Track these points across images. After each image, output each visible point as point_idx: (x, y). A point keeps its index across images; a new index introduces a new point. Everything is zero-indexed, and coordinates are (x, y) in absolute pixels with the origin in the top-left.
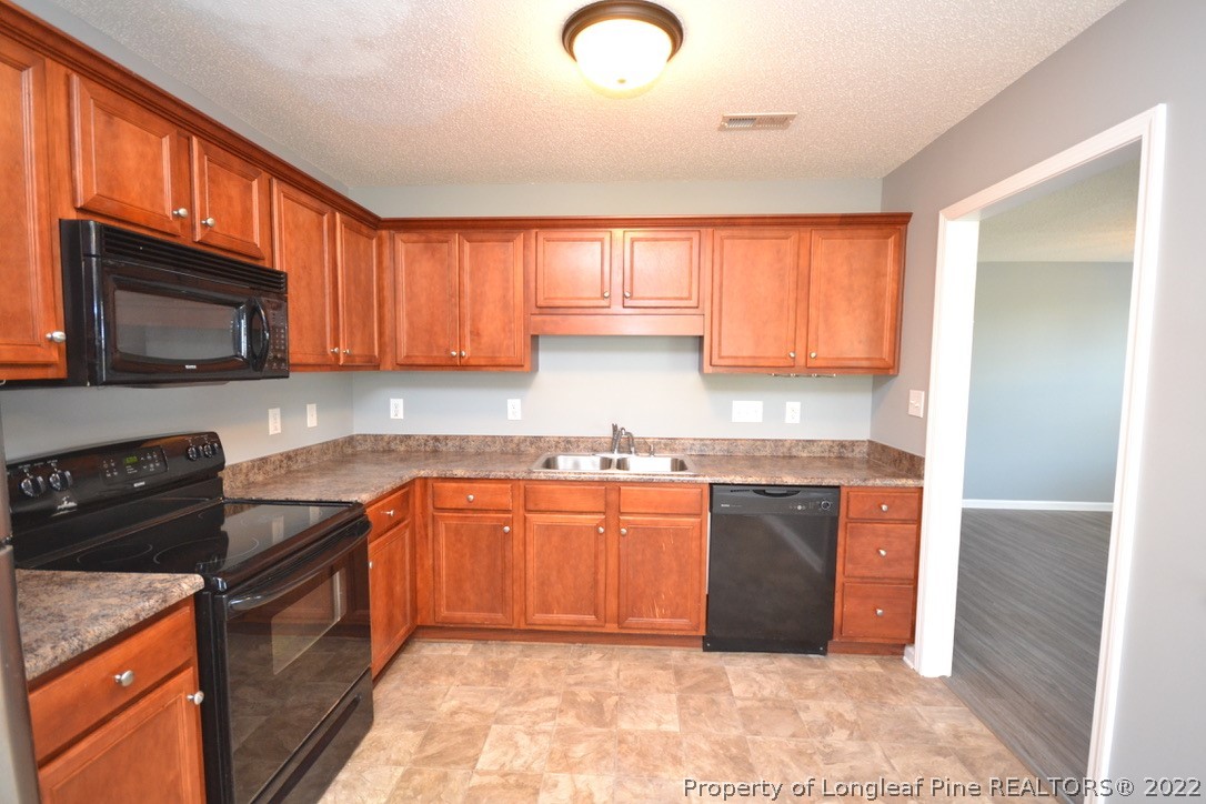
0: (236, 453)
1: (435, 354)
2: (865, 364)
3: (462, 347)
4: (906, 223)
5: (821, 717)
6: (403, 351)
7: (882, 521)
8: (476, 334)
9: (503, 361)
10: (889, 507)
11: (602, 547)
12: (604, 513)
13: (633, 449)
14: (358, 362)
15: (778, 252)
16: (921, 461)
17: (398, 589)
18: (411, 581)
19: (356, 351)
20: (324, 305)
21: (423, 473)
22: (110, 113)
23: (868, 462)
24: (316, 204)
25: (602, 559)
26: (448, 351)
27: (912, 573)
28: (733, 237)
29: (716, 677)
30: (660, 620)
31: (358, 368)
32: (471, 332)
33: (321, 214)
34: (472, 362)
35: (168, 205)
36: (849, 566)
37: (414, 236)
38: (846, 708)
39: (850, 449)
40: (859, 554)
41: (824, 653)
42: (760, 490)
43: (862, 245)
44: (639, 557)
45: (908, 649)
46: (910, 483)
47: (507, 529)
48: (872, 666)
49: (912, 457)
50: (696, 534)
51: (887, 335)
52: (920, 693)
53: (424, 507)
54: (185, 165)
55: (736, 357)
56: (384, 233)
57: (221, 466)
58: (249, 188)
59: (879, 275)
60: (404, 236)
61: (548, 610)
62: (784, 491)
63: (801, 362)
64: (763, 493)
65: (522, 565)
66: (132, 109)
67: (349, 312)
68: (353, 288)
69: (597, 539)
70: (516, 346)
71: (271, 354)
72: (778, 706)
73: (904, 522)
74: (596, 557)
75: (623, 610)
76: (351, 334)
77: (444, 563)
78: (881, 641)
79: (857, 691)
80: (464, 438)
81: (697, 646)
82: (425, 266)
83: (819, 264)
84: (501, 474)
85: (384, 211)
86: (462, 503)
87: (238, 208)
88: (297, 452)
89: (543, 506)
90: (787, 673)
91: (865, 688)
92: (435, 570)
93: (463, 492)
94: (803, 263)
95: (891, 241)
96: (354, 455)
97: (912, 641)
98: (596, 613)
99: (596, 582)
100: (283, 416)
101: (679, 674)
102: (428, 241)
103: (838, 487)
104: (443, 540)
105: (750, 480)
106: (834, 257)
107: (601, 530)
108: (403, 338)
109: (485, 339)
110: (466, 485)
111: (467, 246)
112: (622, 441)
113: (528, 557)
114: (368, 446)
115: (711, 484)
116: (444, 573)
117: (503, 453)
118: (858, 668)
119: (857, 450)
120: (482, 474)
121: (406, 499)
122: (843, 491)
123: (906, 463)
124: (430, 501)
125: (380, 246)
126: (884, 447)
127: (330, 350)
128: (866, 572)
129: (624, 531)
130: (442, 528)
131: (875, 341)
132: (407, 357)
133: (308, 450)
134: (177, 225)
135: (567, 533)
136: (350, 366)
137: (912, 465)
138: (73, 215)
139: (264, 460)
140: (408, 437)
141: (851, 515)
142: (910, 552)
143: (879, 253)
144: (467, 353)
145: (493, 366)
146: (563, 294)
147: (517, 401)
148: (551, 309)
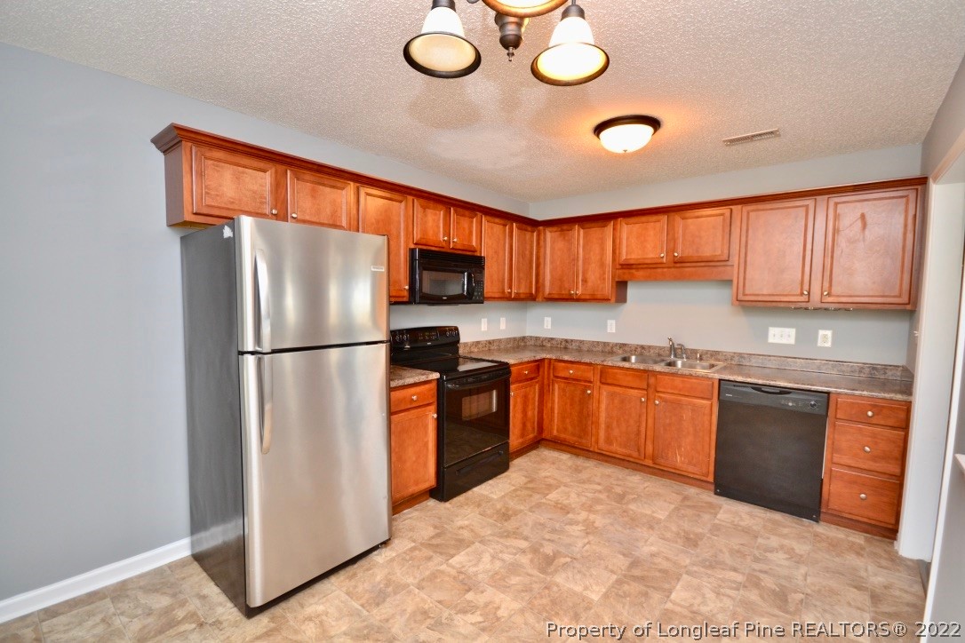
0: (465, 337)
1: (563, 292)
3: (577, 288)
6: (547, 291)
8: (585, 281)
9: (599, 297)
12: (647, 390)
14: (522, 296)
17: (530, 413)
18: (538, 412)
19: (521, 291)
20: (504, 270)
21: (548, 356)
22: (424, 208)
24: (502, 222)
26: (570, 290)
31: (522, 300)
32: (582, 280)
33: (505, 225)
34: (583, 297)
35: (441, 236)
37: (555, 229)
39: (882, 372)
41: (817, 521)
47: (589, 392)
53: (549, 374)
54: (448, 218)
56: (541, 228)
57: (458, 341)
58: (472, 222)
60: (550, 229)
62: (777, 390)
66: (431, 204)
67: (518, 271)
68: (521, 259)
70: (607, 288)
71: (476, 294)
76: (519, 282)
77: (556, 406)
78: (866, 520)
80: (581, 342)
81: (710, 490)
82: (560, 244)
84: (587, 360)
85: (540, 218)
86: (566, 375)
87: (467, 232)
88: (494, 341)
89: (609, 381)
92: (552, 409)
93: (568, 369)
96: (525, 346)
100: (489, 322)
102: (562, 230)
104: (556, 394)
108: (547, 284)
109: (590, 284)
110: (569, 365)
111: (582, 231)
114: (532, 342)
115: (720, 380)
116: (556, 411)
117: (602, 352)
120: (578, 360)
121: (538, 368)
124: (551, 371)
125: (538, 235)
127: (506, 291)
130: (556, 386)
132: (549, 294)
133: (500, 341)
134: (444, 244)
136: (518, 299)
138: (413, 246)
139: (478, 342)
140: (552, 339)
144: (579, 292)
145: (593, 299)
146: (635, 256)
147: (613, 322)
148: (627, 266)
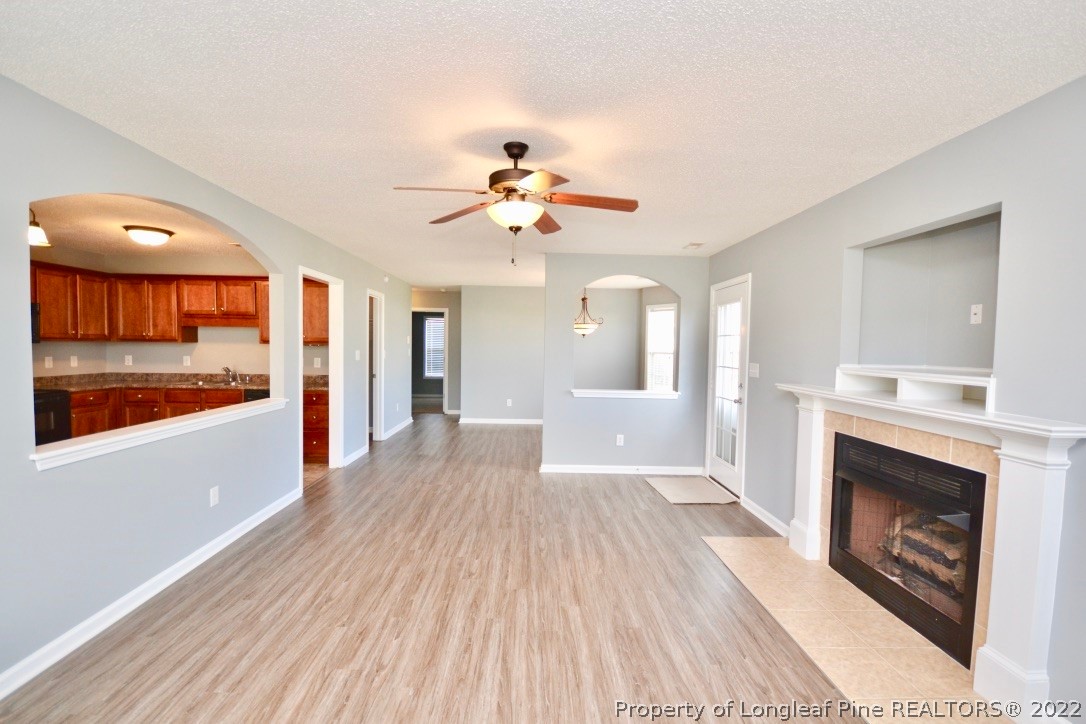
1: (136, 334)
3: (149, 331)
6: (121, 332)
7: (315, 404)
8: (155, 325)
9: (168, 337)
10: (317, 399)
12: (200, 402)
14: (92, 337)
19: (90, 333)
24: (62, 274)
26: (142, 333)
27: (327, 426)
31: (92, 340)
32: (153, 324)
33: (67, 278)
34: (154, 338)
37: (126, 282)
46: (325, 389)
47: (156, 410)
53: (121, 400)
56: (112, 279)
60: (121, 281)
68: (88, 306)
70: (175, 331)
73: (324, 405)
80: (162, 374)
82: (131, 295)
86: (136, 399)
88: (62, 377)
89: (172, 400)
93: (138, 394)
96: (105, 382)
100: (55, 361)
102: (132, 283)
108: (121, 326)
109: (159, 328)
110: (138, 391)
111: (150, 286)
114: (113, 378)
115: (244, 390)
121: (106, 395)
124: (122, 397)
125: (110, 286)
127: (71, 332)
130: (128, 409)
132: (123, 335)
133: (69, 377)
136: (86, 339)
142: (326, 417)
144: (151, 334)
145: (163, 339)
146: (195, 308)
147: (188, 357)
148: (190, 315)
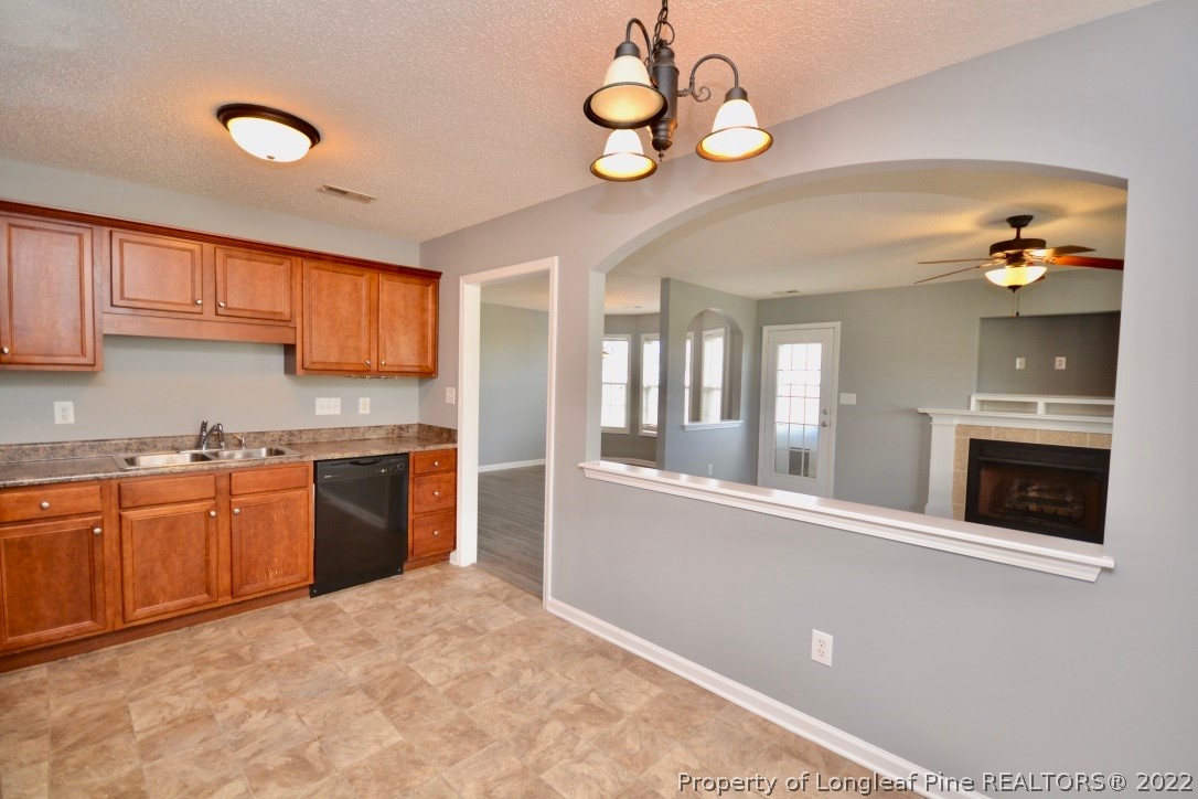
2: (417, 369)
4: (438, 278)
5: (410, 604)
7: (434, 473)
10: (440, 462)
11: (213, 529)
13: (223, 444)
15: (356, 285)
16: (456, 431)
23: (419, 438)
25: (213, 540)
27: (453, 504)
28: (319, 268)
29: (330, 608)
30: (274, 579)
36: (417, 507)
38: (424, 595)
40: (420, 497)
42: (354, 462)
43: (412, 288)
44: (252, 531)
45: (452, 554)
46: (450, 446)
48: (433, 571)
49: (449, 430)
50: (304, 502)
51: (430, 351)
52: (462, 575)
55: (324, 363)
59: (424, 310)
61: (150, 601)
63: (374, 367)
64: (357, 463)
65: (117, 565)
69: (207, 522)
72: (381, 608)
73: (448, 471)
74: (207, 540)
75: (237, 580)
79: (427, 586)
83: (384, 297)
90: (378, 591)
91: (432, 582)
94: (374, 295)
95: (430, 288)
97: (454, 548)
98: (208, 591)
99: (207, 562)
101: (297, 617)
103: (407, 454)
105: (347, 455)
106: (394, 293)
107: (213, 513)
112: (210, 437)
113: (125, 555)
118: (425, 574)
119: (411, 431)
122: (411, 456)
123: (445, 435)
126: (430, 427)
128: (427, 509)
129: (237, 510)
131: (422, 354)
135: (172, 524)
137: (450, 435)
141: (417, 472)
142: (452, 491)
143: (423, 295)
